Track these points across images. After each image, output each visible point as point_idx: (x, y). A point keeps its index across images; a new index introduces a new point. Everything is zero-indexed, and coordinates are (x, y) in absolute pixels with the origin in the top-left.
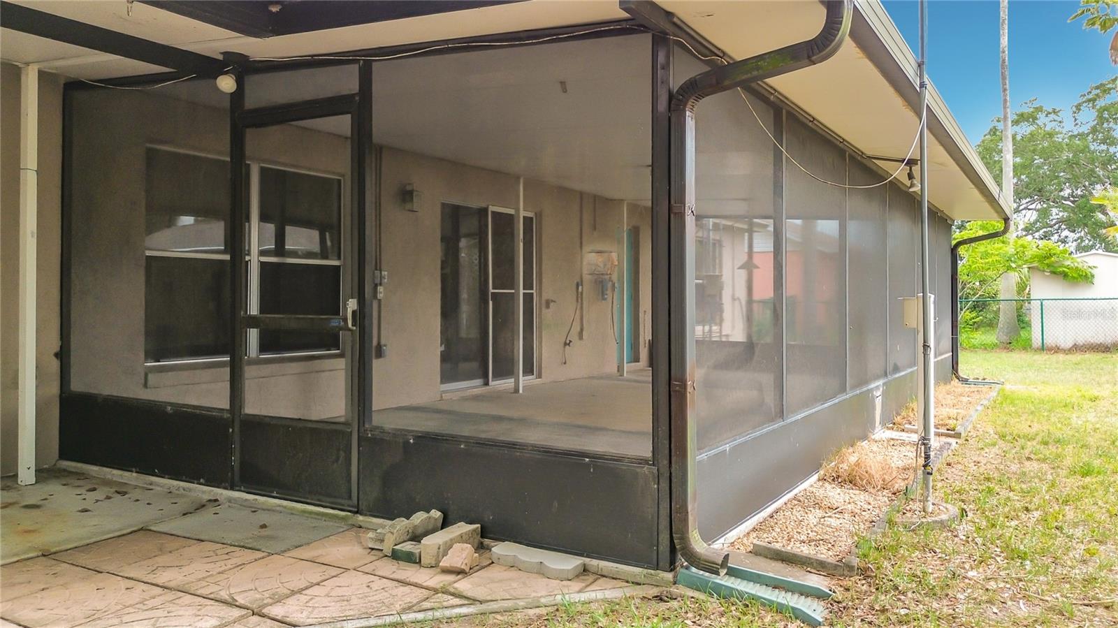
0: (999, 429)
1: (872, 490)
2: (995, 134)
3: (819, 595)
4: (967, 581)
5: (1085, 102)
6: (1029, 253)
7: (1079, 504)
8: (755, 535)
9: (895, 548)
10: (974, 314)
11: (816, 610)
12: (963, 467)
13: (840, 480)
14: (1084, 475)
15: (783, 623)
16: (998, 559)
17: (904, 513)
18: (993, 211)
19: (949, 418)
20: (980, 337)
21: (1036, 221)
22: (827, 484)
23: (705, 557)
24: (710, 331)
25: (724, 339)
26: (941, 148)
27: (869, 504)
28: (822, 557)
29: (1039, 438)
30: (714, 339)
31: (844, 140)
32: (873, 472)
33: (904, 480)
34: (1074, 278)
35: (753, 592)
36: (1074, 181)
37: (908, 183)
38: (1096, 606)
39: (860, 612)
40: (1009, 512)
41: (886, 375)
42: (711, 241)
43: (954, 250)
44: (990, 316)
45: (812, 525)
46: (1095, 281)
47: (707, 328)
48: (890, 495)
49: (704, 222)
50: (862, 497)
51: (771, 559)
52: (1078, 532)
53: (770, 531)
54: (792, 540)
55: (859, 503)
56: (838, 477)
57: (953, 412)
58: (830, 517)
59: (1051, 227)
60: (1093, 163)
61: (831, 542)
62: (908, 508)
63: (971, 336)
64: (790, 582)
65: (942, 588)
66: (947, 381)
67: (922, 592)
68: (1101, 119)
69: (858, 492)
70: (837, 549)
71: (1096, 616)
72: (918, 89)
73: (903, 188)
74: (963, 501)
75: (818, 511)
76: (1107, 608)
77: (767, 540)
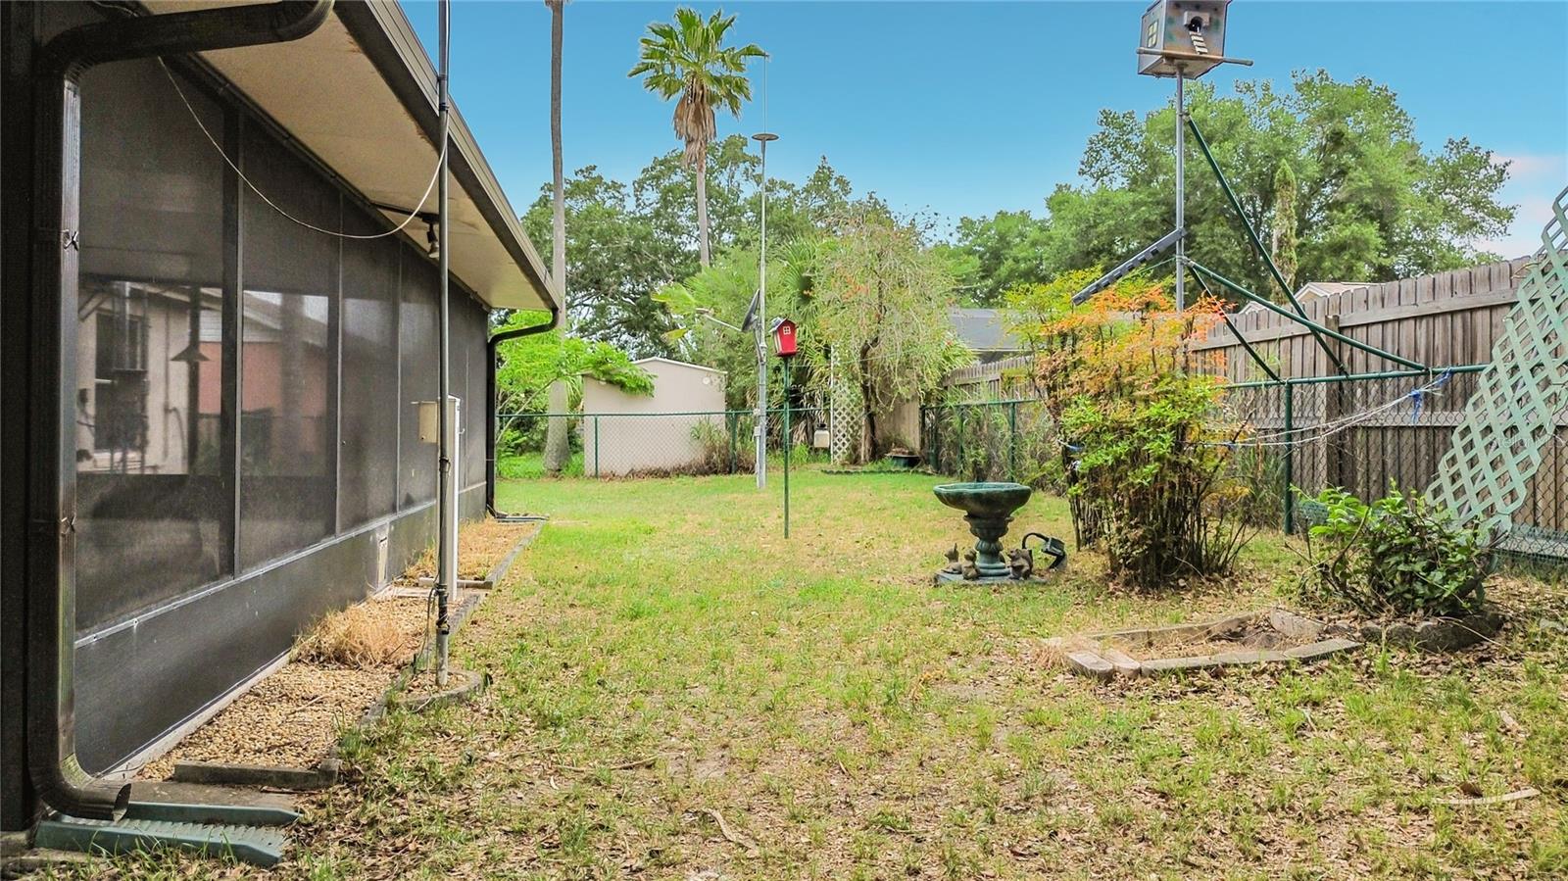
0: (540, 574)
1: (367, 667)
2: (545, 205)
3: (278, 820)
4: (486, 764)
5: (648, 179)
6: (582, 358)
7: (625, 652)
8: (180, 753)
9: (393, 739)
10: (517, 434)
11: (272, 842)
12: (492, 625)
13: (322, 659)
14: (634, 617)
15: (218, 872)
16: (527, 731)
17: (410, 691)
18: (538, 297)
19: (479, 565)
20: (525, 463)
21: (593, 321)
22: (302, 667)
23: (85, 796)
24: (124, 460)
25: (148, 472)
26: (470, 202)
27: (363, 685)
28: (287, 767)
29: (585, 581)
30: (130, 472)
31: (337, 174)
32: (370, 643)
33: (413, 648)
34: (632, 389)
35: (170, 836)
36: (635, 273)
37: (427, 246)
38: (637, 767)
39: (339, 832)
40: (544, 672)
41: (393, 509)
42: (128, 318)
43: (490, 348)
44: (537, 437)
45: (275, 726)
46: (654, 393)
47: (118, 455)
48: (393, 671)
49: (115, 287)
50: (353, 678)
51: (204, 784)
52: (622, 685)
53: (205, 744)
54: (242, 751)
55: (347, 687)
56: (319, 654)
57: (484, 557)
58: (303, 711)
59: (609, 328)
60: (656, 255)
61: (303, 743)
62: (416, 684)
63: (512, 462)
64: (232, 810)
65: (453, 779)
66: (478, 517)
67: (428, 789)
68: (665, 202)
69: (347, 672)
70: (311, 752)
71: (636, 779)
72: (437, 113)
73: (422, 254)
74: (489, 666)
75: (285, 705)
76: (649, 767)
77: (199, 758)
